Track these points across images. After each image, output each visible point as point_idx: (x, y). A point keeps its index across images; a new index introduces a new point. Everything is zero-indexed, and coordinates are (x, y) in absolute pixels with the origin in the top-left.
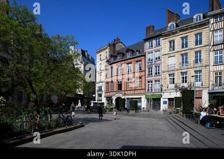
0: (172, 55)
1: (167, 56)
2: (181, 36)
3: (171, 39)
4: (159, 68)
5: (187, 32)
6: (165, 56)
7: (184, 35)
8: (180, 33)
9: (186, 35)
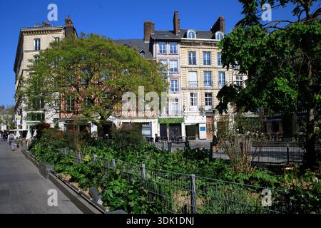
0: (193, 69)
1: (187, 70)
2: (204, 50)
3: (192, 50)
4: (176, 82)
5: (210, 47)
6: (184, 69)
7: (207, 50)
8: (203, 46)
9: (209, 50)
